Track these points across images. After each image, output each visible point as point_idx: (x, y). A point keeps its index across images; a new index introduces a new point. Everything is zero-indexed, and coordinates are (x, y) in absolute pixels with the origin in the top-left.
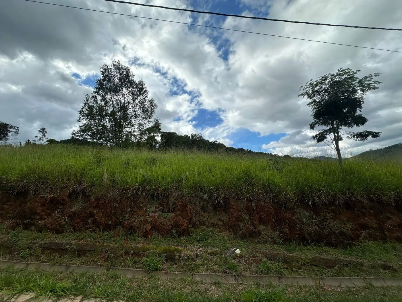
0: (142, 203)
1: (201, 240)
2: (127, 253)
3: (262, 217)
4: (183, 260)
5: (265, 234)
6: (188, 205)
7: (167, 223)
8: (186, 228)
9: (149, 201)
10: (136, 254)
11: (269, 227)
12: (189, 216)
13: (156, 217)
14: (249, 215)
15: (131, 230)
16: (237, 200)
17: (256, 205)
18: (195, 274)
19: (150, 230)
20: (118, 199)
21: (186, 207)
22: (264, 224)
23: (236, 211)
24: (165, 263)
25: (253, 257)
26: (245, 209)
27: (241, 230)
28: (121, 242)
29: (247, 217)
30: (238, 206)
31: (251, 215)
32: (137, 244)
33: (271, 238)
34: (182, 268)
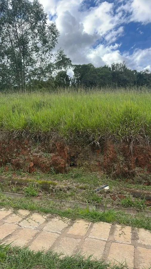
0: (27, 145)
1: (75, 177)
2: (13, 183)
3: (139, 159)
4: (55, 191)
5: (139, 175)
6: (65, 146)
7: (46, 162)
8: (63, 166)
9: (33, 143)
10: (20, 184)
11: (146, 169)
12: (67, 156)
13: (38, 156)
14: (125, 157)
15: (18, 166)
16: (114, 141)
17: (133, 147)
18: (63, 201)
19: (33, 167)
20: (7, 141)
21: (64, 148)
22: (140, 166)
23: (111, 152)
24: (41, 192)
25: (120, 193)
26: (121, 151)
27: (114, 170)
28: (10, 175)
29: (122, 158)
30: (114, 148)
31: (126, 157)
32: (22, 177)
33: (146, 180)
34: (54, 196)
